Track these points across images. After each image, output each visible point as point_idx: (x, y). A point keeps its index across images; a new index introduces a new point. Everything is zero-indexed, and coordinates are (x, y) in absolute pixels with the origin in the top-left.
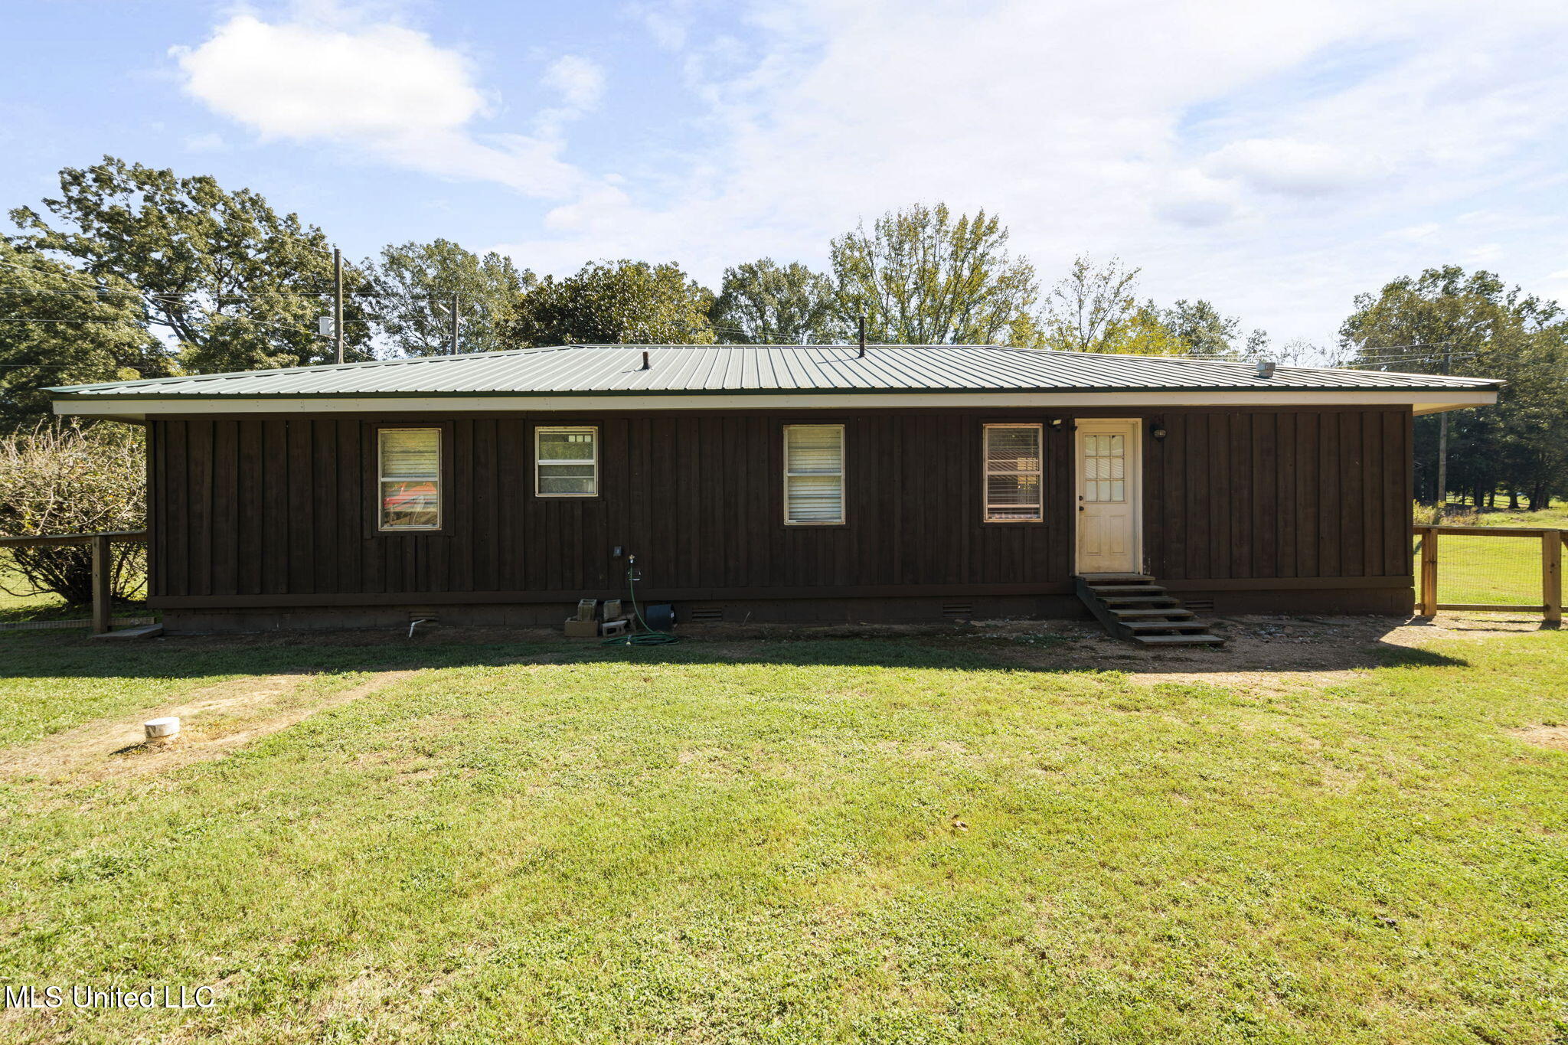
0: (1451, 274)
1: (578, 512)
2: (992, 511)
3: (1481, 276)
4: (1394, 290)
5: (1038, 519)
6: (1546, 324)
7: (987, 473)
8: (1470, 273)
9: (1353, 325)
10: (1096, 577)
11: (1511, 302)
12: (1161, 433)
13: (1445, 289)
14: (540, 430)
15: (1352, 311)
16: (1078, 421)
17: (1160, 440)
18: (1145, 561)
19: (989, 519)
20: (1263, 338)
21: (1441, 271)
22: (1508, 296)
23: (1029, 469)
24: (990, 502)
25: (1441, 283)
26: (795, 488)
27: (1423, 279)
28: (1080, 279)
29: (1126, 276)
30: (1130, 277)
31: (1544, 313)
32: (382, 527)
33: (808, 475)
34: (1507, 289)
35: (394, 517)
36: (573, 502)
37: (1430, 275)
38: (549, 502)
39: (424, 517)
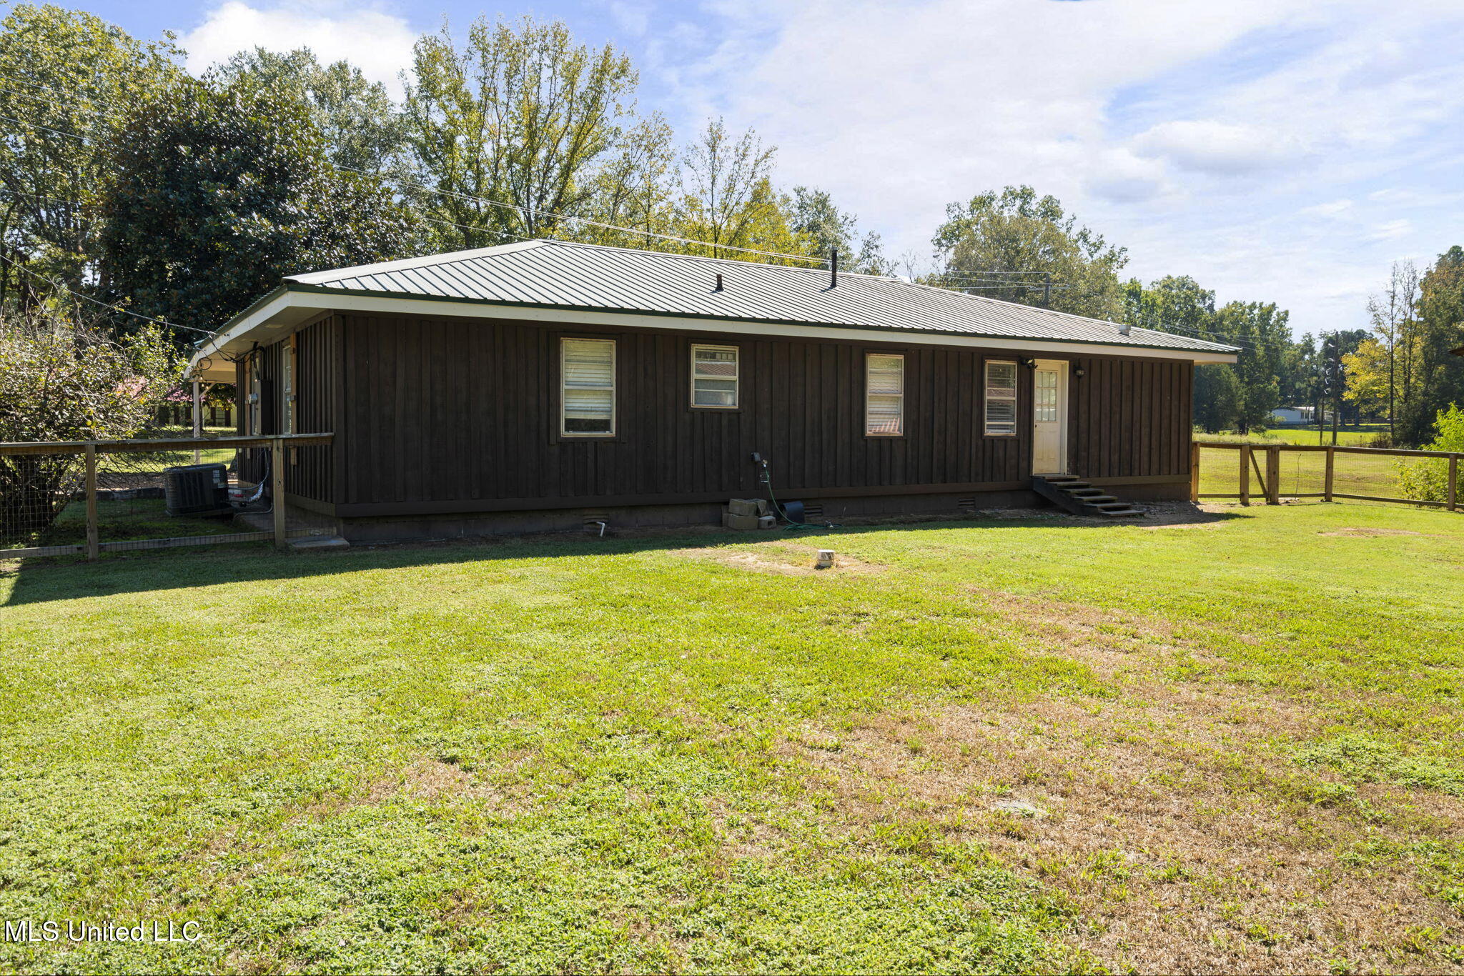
0: (1026, 195)
1: (725, 422)
2: (990, 427)
3: (1049, 199)
4: (981, 203)
5: (1013, 433)
6: (1096, 256)
7: (987, 398)
8: (1040, 196)
9: (945, 236)
10: (1051, 476)
11: (1068, 230)
12: (1080, 372)
13: (1021, 209)
14: (695, 348)
15: (944, 220)
16: (1037, 361)
17: (1079, 377)
18: (1068, 464)
19: (989, 433)
21: (1019, 190)
22: (1067, 224)
23: (1009, 395)
24: (988, 420)
25: (1018, 202)
26: (871, 406)
27: (1005, 196)
28: (713, 150)
29: (762, 153)
30: (766, 157)
31: (1094, 245)
32: (565, 434)
33: (880, 397)
34: (1066, 217)
35: (573, 424)
36: (720, 413)
37: (1010, 194)
38: (703, 412)
39: (604, 425)
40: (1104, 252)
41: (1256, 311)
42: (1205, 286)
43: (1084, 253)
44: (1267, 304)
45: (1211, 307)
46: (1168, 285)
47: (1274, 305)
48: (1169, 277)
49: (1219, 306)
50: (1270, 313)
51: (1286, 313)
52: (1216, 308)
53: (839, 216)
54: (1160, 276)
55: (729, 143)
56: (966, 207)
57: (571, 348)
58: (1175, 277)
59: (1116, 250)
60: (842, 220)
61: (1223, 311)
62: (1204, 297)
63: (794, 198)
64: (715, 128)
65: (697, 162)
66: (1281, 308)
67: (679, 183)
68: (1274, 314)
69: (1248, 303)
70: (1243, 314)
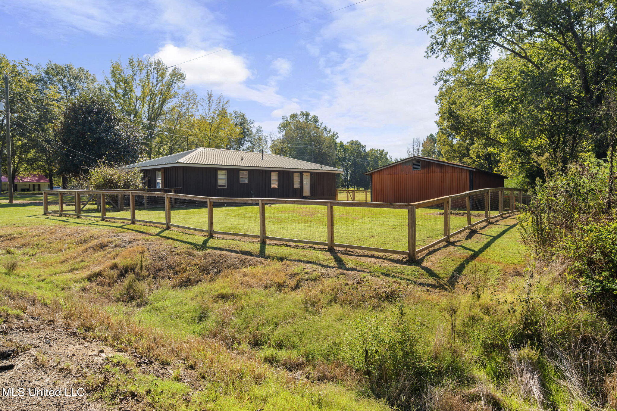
0: (307, 115)
2: (295, 186)
4: (293, 116)
5: (299, 187)
7: (294, 180)
9: (282, 126)
10: (307, 196)
11: (321, 126)
12: (312, 175)
13: (306, 119)
14: (240, 172)
15: (282, 121)
16: (304, 173)
18: (310, 194)
20: (261, 130)
23: (299, 180)
24: (294, 184)
25: (305, 117)
26: (272, 182)
27: (301, 115)
28: (209, 100)
29: (225, 102)
30: (226, 103)
31: (328, 132)
32: (218, 188)
33: (273, 180)
34: (320, 122)
35: (220, 186)
36: (245, 184)
37: (302, 114)
38: (242, 184)
39: (224, 186)
40: (331, 134)
41: (378, 152)
42: (363, 144)
43: (325, 134)
44: (382, 149)
45: (365, 150)
46: (352, 143)
47: (383, 150)
48: (352, 141)
49: (368, 150)
50: (382, 152)
51: (387, 152)
52: (367, 151)
53: (248, 120)
54: (350, 140)
55: (215, 98)
56: (289, 117)
57: (219, 172)
58: (354, 140)
59: (335, 133)
60: (249, 122)
61: (368, 151)
62: (363, 147)
63: (234, 114)
64: (210, 94)
65: (203, 104)
66: (386, 151)
67: (198, 111)
68: (384, 153)
69: (376, 149)
70: (374, 152)
